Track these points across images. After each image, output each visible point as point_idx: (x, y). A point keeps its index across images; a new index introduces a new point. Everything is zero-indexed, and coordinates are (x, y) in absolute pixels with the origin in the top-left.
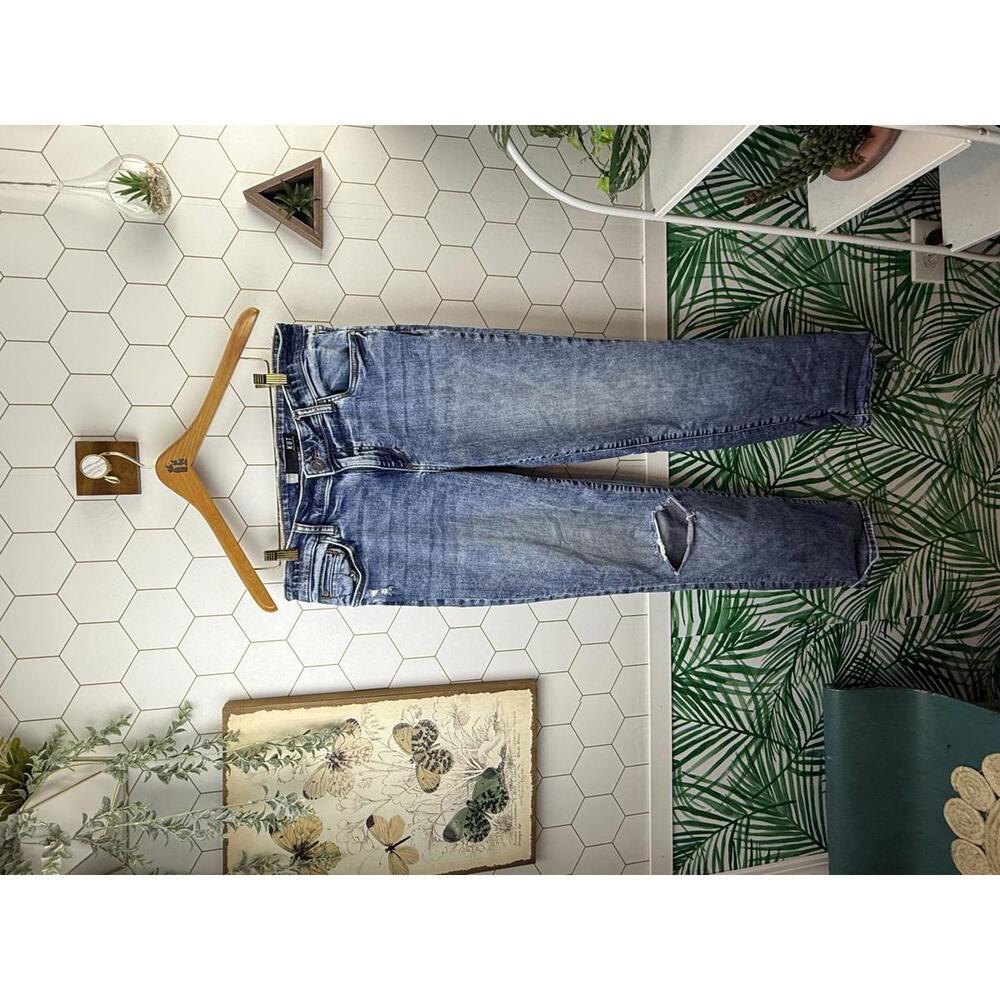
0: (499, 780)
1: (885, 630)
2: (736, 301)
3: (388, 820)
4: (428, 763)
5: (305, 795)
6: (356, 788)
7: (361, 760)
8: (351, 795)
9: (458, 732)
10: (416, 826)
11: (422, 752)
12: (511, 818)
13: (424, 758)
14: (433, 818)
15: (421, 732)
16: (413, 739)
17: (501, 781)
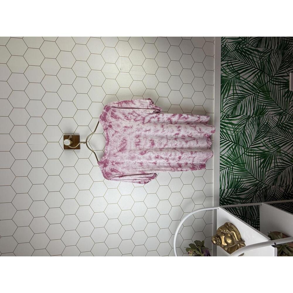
1: (279, 188)
2: (239, 96)
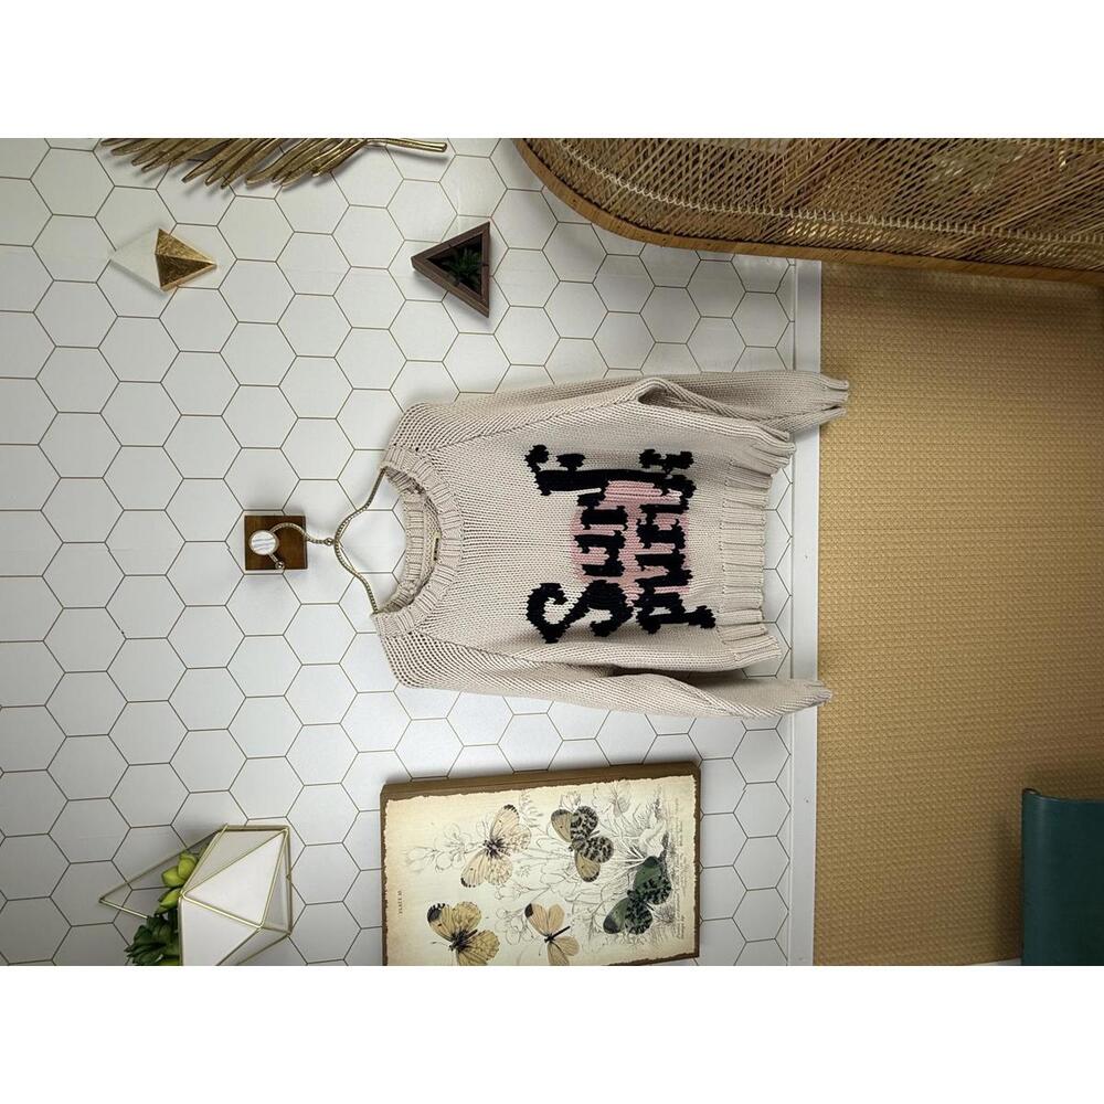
0: (661, 870)
3: (547, 909)
4: (588, 850)
5: (463, 882)
6: (514, 876)
7: (519, 847)
8: (509, 883)
9: (619, 819)
10: (575, 916)
11: (580, 839)
12: (673, 909)
13: (584, 845)
14: (595, 907)
15: (580, 819)
16: (572, 826)
17: (664, 872)
